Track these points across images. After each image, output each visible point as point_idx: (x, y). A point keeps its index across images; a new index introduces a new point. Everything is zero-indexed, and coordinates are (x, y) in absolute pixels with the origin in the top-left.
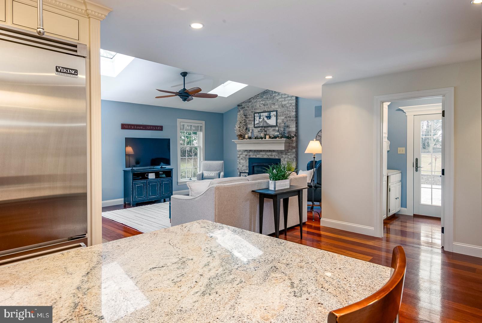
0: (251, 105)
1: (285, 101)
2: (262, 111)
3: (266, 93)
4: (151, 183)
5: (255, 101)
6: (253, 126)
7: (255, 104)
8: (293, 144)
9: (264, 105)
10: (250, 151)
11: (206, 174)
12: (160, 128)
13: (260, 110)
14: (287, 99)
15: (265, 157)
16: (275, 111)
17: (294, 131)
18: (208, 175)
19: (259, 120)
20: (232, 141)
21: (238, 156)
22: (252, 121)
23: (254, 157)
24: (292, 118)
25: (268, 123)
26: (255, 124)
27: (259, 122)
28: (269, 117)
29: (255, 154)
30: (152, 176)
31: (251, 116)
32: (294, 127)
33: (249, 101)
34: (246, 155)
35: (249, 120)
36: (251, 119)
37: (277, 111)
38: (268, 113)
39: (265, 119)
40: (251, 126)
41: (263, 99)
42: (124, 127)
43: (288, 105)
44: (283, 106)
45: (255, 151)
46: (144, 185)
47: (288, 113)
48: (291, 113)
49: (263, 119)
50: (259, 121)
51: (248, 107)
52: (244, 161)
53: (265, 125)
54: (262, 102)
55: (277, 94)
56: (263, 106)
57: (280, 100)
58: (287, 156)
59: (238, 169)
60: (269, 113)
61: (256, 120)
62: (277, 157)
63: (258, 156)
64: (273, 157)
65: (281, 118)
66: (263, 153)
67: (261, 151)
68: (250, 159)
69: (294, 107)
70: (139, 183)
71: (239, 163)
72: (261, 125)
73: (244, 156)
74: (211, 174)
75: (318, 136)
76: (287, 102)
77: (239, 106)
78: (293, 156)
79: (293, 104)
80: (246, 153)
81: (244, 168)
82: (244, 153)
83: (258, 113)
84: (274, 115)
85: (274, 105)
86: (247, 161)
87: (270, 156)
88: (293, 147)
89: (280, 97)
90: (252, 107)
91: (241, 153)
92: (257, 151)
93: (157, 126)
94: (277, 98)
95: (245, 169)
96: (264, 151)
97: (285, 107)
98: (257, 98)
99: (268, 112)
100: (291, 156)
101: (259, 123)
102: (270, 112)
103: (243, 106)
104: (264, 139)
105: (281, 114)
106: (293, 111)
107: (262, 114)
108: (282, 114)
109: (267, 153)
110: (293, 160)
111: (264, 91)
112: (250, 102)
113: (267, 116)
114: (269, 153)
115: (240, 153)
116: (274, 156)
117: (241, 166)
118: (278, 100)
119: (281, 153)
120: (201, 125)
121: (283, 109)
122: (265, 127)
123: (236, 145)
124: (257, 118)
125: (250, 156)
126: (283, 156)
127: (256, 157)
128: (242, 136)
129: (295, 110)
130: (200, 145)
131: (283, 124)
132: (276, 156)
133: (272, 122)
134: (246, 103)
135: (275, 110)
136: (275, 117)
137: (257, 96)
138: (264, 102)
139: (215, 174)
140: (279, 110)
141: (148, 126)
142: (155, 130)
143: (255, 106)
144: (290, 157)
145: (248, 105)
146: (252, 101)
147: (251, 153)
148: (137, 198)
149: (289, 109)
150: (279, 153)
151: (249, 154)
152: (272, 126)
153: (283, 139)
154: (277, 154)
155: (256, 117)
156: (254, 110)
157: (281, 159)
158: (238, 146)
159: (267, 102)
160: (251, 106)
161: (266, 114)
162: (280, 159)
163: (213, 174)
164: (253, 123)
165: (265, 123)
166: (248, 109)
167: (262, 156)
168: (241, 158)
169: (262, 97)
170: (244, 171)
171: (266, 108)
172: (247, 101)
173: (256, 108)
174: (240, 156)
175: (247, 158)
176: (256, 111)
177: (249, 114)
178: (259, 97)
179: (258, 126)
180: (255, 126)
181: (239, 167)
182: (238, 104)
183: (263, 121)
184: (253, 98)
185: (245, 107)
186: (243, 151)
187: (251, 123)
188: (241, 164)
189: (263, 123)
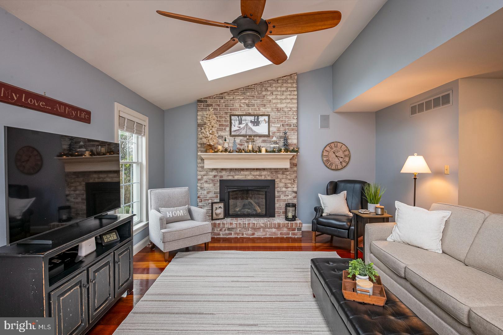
0: (224, 102)
1: (281, 103)
2: (245, 113)
3: (251, 88)
5: (232, 97)
6: (228, 133)
7: (232, 102)
8: (294, 160)
9: (248, 105)
10: (223, 169)
11: (168, 213)
12: (86, 116)
13: (240, 111)
14: (284, 101)
15: (250, 178)
16: (266, 115)
17: (295, 144)
18: (173, 214)
19: (239, 126)
21: (199, 177)
22: (227, 126)
23: (230, 178)
24: (292, 127)
25: (254, 131)
26: (232, 131)
27: (238, 128)
28: (256, 123)
29: (232, 173)
31: (224, 119)
32: (295, 139)
33: (221, 96)
34: (215, 176)
36: (224, 123)
37: (269, 116)
38: (254, 117)
39: (250, 125)
41: (245, 97)
43: (286, 109)
44: (278, 110)
45: (231, 170)
47: (287, 120)
48: (290, 120)
49: (247, 125)
50: (240, 127)
51: (219, 105)
52: (211, 185)
53: (249, 133)
54: (243, 101)
55: (269, 93)
56: (247, 107)
57: (274, 101)
58: (285, 175)
60: (256, 117)
61: (233, 126)
62: (269, 178)
63: (236, 177)
64: (263, 178)
65: (276, 125)
66: (247, 173)
67: (243, 170)
68: (222, 182)
69: (295, 113)
70: (69, 285)
71: (201, 188)
72: (243, 132)
73: (211, 177)
75: (324, 151)
76: (285, 105)
77: (200, 101)
78: (293, 176)
79: (294, 109)
80: (214, 173)
81: (211, 195)
82: (210, 173)
83: (238, 115)
84: (265, 120)
85: (264, 107)
86: (216, 185)
87: (257, 177)
88: (293, 164)
89: (274, 97)
90: (225, 106)
91: (205, 173)
92: (236, 169)
93: (81, 111)
94: (270, 98)
95: (213, 197)
96: (247, 169)
97: (281, 111)
99: (254, 115)
100: (290, 176)
101: (238, 130)
102: (258, 116)
103: (208, 103)
104: (257, 153)
105: (276, 120)
106: (293, 118)
107: (244, 118)
108: (277, 120)
109: (252, 173)
110: (294, 181)
112: (222, 98)
113: (253, 120)
114: (258, 173)
115: (203, 173)
116: (265, 176)
117: (205, 192)
118: (270, 100)
119: (276, 172)
121: (279, 113)
122: (250, 136)
123: (203, 160)
124: (235, 123)
125: (221, 177)
126: (279, 176)
127: (234, 178)
128: (211, 148)
129: (296, 117)
130: (140, 161)
131: (278, 134)
132: (268, 176)
133: (262, 129)
134: (214, 98)
135: (266, 113)
136: (267, 124)
137: (234, 91)
138: (247, 101)
139: (184, 212)
140: (272, 114)
142: (76, 118)
143: (232, 105)
144: (289, 177)
145: (218, 102)
146: (227, 97)
147: (224, 173)
149: (287, 115)
150: (273, 173)
151: (220, 174)
152: (260, 136)
154: (269, 173)
155: (233, 122)
156: (229, 111)
157: (276, 180)
158: (206, 162)
159: (253, 101)
160: (224, 104)
161: (252, 118)
162: (275, 180)
163: (182, 212)
164: (228, 129)
165: (249, 130)
166: (218, 108)
167: (243, 176)
168: (205, 180)
169: (244, 93)
170: (212, 200)
171: (250, 109)
172: (217, 97)
173: (233, 108)
174: (202, 178)
175: (216, 181)
176: (233, 112)
177: (220, 116)
178: (238, 93)
179: (237, 134)
180: (233, 134)
181: (202, 194)
182: (199, 98)
183: (246, 128)
184: (228, 93)
185: (214, 104)
186: (208, 170)
187: (224, 129)
188: (204, 189)
189: (246, 130)
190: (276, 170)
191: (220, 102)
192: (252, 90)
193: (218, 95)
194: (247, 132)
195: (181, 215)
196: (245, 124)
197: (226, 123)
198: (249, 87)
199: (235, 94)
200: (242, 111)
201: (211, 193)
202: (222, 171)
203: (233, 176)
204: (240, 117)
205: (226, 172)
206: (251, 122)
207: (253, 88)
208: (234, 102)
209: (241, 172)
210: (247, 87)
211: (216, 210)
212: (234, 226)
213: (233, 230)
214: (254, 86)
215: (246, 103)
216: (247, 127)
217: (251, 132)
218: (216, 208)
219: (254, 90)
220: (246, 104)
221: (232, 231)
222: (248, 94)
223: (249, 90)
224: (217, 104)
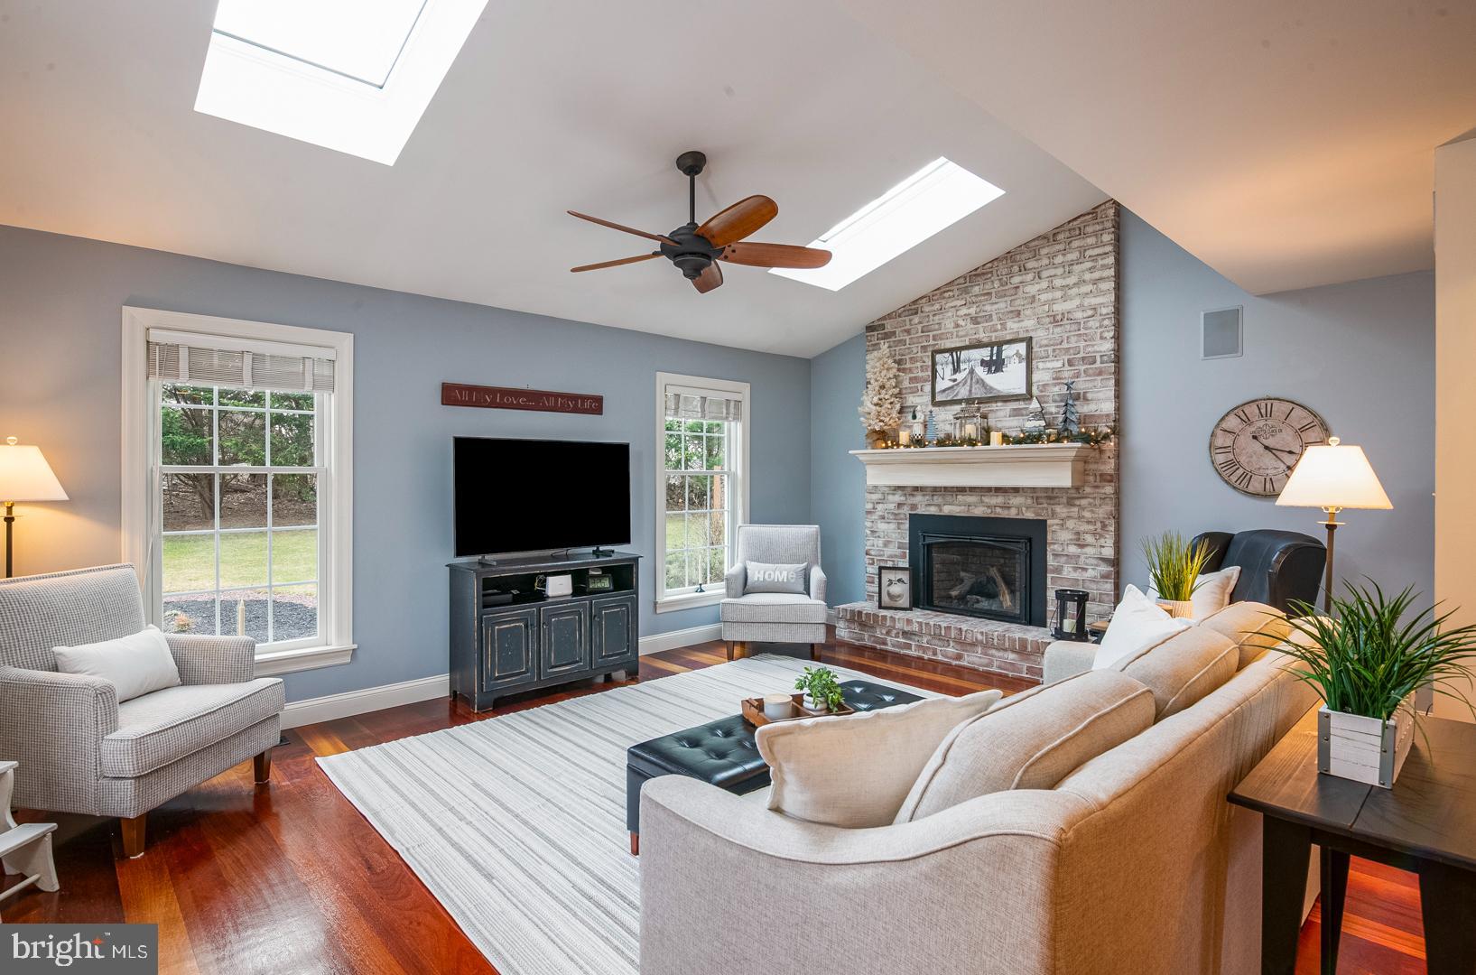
0: (920, 323)
1: (1065, 298)
2: (967, 343)
3: (983, 274)
4: (555, 616)
5: (937, 306)
6: (929, 398)
7: (937, 317)
8: (1104, 463)
9: (975, 320)
10: (916, 489)
11: (756, 573)
12: (592, 405)
13: (955, 339)
14: (1075, 291)
15: (979, 511)
16: (1021, 340)
17: (1108, 415)
18: (766, 577)
19: (954, 377)
20: (850, 452)
21: (869, 506)
22: (926, 381)
23: (933, 510)
24: (1098, 364)
25: (991, 388)
26: (937, 390)
27: (951, 384)
28: (995, 365)
29: (938, 500)
30: (559, 586)
31: (919, 364)
32: (1107, 400)
33: (913, 308)
34: (900, 505)
35: (911, 379)
36: (920, 374)
37: (1029, 341)
38: (989, 348)
39: (981, 372)
40: (920, 401)
41: (969, 299)
42: (453, 395)
43: (1079, 315)
44: (1056, 320)
45: (935, 490)
46: (526, 626)
47: (1082, 344)
48: (1093, 346)
49: (972, 372)
50: (955, 380)
51: (908, 331)
52: (893, 526)
53: (978, 392)
54: (964, 311)
55: (1030, 277)
56: (972, 326)
57: (1044, 297)
58: (1076, 509)
59: (867, 554)
60: (995, 348)
61: (939, 379)
62: (1030, 515)
63: (948, 510)
64: (1012, 514)
65: (1049, 365)
66: (972, 499)
67: (961, 490)
68: (915, 519)
69: (1106, 322)
70: (508, 616)
71: (873, 532)
72: (963, 393)
73: (892, 506)
74: (777, 573)
75: (1219, 432)
76: (1077, 302)
77: (870, 328)
78: (1101, 511)
79: (1104, 311)
80: (898, 498)
81: (892, 550)
82: (890, 497)
83: (951, 351)
84: (1017, 354)
85: (1016, 319)
86: (902, 526)
87: (998, 510)
88: (1101, 475)
89: (1044, 284)
90: (922, 332)
91: (880, 496)
92: (946, 489)
93: (584, 398)
94: (1032, 289)
95: (896, 556)
96: (973, 490)
97: (1065, 321)
98: (946, 295)
99: (990, 345)
100: (1093, 512)
101: (952, 387)
102: (1000, 344)
103: (886, 331)
104: (980, 446)
105: (1050, 349)
106: (1102, 338)
107: (964, 355)
108: (1054, 350)
109: (986, 499)
110: (1104, 526)
111: (976, 270)
112: (916, 313)
113: (989, 358)
114: (999, 500)
115: (875, 497)
116: (1018, 508)
117: (880, 542)
118: (1034, 297)
119: (1050, 498)
120: (738, 397)
121: (1058, 330)
122: (981, 401)
123: (860, 466)
124: (945, 371)
125: (914, 507)
126: (1058, 509)
127: (941, 510)
128: (884, 437)
129: (1112, 334)
130: (733, 469)
131: (1057, 389)
132: (1027, 508)
133: (1011, 379)
134: (900, 316)
135: (1022, 335)
136: (1024, 364)
137: (942, 290)
138: (972, 311)
139: (790, 576)
140: (1040, 336)
141: (548, 395)
142: (575, 410)
143: (937, 327)
144: (1087, 514)
145: (908, 323)
146: (927, 309)
147: (919, 499)
148: (498, 678)
149: (1082, 331)
150: (1040, 501)
151: (912, 500)
152: (1006, 399)
153: (1066, 444)
154: (1029, 501)
155: (939, 368)
156: (932, 342)
157: (1049, 522)
158: (870, 471)
159: (988, 308)
160: (920, 327)
161: (984, 353)
162: (1046, 521)
163: (785, 573)
164: (928, 388)
165: (978, 386)
166: (907, 338)
167: (963, 507)
168: (881, 514)
169: (966, 291)
170: (893, 561)
171: (981, 330)
172: (904, 311)
173: (940, 332)
174: (874, 508)
175: (902, 516)
176: (939, 342)
177: (911, 358)
178: (951, 294)
179: (949, 399)
180: (938, 398)
181: (873, 546)
182: (867, 322)
183: (969, 381)
184: (928, 298)
185: (898, 331)
186: (886, 489)
187: (919, 388)
188: (877, 535)
189: (971, 387)
190: (1051, 494)
191: (911, 325)
192: (986, 277)
193: (908, 307)
194: (973, 391)
195: (780, 580)
196: (968, 370)
197: (924, 374)
198: (978, 272)
199: (944, 298)
200: (961, 337)
201: (891, 546)
202: (916, 493)
203: (939, 506)
204: (954, 354)
205: (924, 495)
206: (983, 363)
207: (987, 273)
208: (941, 316)
209: (958, 497)
210: (974, 273)
211: (889, 585)
212: (915, 628)
213: (913, 637)
214: (990, 265)
215: (969, 314)
216: (972, 379)
217: (983, 390)
218: (890, 580)
219: (990, 275)
220: (971, 318)
221: (910, 639)
222: (976, 290)
223: (979, 279)
224: (905, 328)
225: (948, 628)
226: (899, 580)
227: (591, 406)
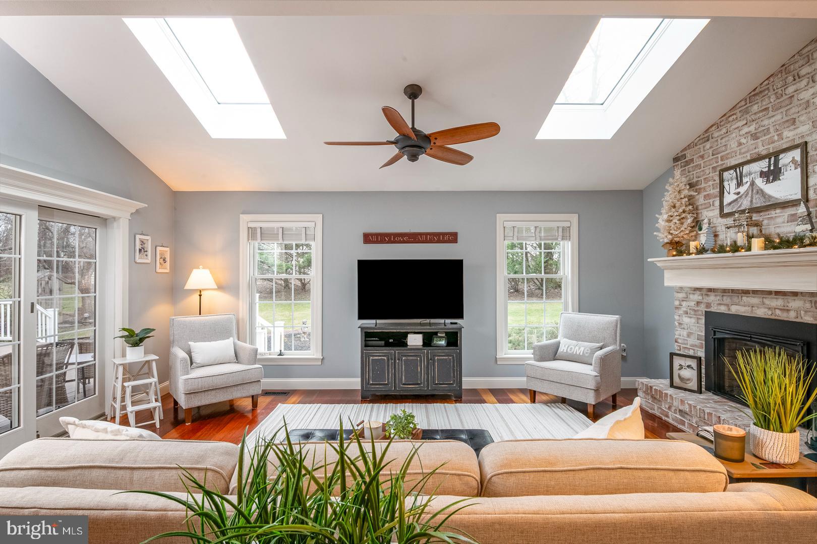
0: (711, 147)
2: (749, 158)
3: (761, 92)
4: (405, 356)
5: (724, 130)
6: (717, 212)
7: (724, 140)
9: (755, 137)
10: (710, 290)
12: (452, 238)
13: (739, 157)
15: (761, 313)
16: (797, 147)
18: (569, 350)
19: (738, 190)
21: (677, 303)
22: (715, 197)
23: (723, 309)
25: (770, 197)
26: (725, 203)
27: (736, 197)
28: (773, 174)
29: (727, 300)
30: (414, 340)
31: (711, 183)
33: (706, 136)
34: (698, 303)
35: (705, 196)
36: (712, 192)
37: (804, 146)
38: (767, 160)
39: (760, 182)
40: (709, 214)
41: (749, 118)
42: (368, 238)
46: (388, 360)
49: (753, 184)
50: (738, 193)
51: (702, 157)
52: (693, 320)
53: (758, 202)
54: (745, 130)
55: (804, 83)
56: (753, 142)
59: (676, 342)
60: (773, 159)
61: (726, 194)
63: (735, 310)
64: (792, 317)
66: (755, 300)
67: (746, 292)
68: (709, 315)
70: (376, 353)
71: (680, 324)
72: (745, 204)
73: (692, 304)
74: (577, 348)
77: (676, 159)
80: (697, 297)
81: (693, 341)
82: (691, 296)
83: (735, 167)
84: (793, 160)
85: (792, 127)
86: (700, 322)
87: (779, 312)
90: (713, 155)
91: (685, 295)
92: (733, 291)
93: (444, 234)
94: (807, 95)
95: (696, 346)
96: (755, 292)
98: (731, 119)
99: (768, 156)
101: (736, 200)
102: (777, 154)
103: (687, 159)
104: (743, 253)
107: (746, 169)
109: (767, 301)
111: (755, 90)
112: (708, 140)
113: (767, 169)
114: (778, 302)
115: (681, 295)
116: (797, 312)
117: (685, 333)
118: (808, 102)
120: (567, 224)
122: (758, 210)
124: (730, 186)
125: (708, 305)
127: (729, 310)
128: (678, 247)
130: (566, 274)
132: (806, 312)
133: (787, 187)
134: (696, 146)
135: (799, 141)
136: (800, 169)
137: (727, 116)
138: (752, 128)
139: (586, 351)
140: (813, 139)
141: (421, 234)
142: (439, 241)
143: (724, 148)
145: (702, 150)
146: (716, 135)
147: (712, 298)
151: (707, 299)
152: (784, 205)
155: (726, 184)
156: (720, 163)
158: (667, 275)
159: (766, 122)
160: (710, 151)
161: (763, 165)
163: (582, 349)
164: (717, 203)
165: (757, 196)
166: (702, 162)
167: (747, 308)
168: (685, 309)
169: (746, 112)
170: (694, 350)
171: (760, 144)
172: (700, 140)
173: (726, 152)
174: (680, 305)
175: (700, 313)
176: (725, 162)
177: (705, 179)
178: (734, 117)
179: (734, 210)
180: (726, 211)
181: (680, 336)
182: (673, 156)
183: (750, 193)
184: (717, 125)
185: (695, 157)
186: (688, 289)
187: (711, 204)
188: (683, 327)
189: (752, 198)
191: (704, 151)
192: (763, 94)
193: (702, 137)
194: (754, 201)
195: (578, 353)
196: (749, 183)
197: (714, 191)
198: (757, 91)
199: (729, 122)
200: (744, 153)
201: (692, 337)
202: (709, 293)
203: (727, 305)
204: (738, 170)
205: (716, 296)
206: (762, 174)
207: (764, 90)
208: (727, 139)
209: (743, 298)
210: (753, 93)
211: (680, 369)
212: (686, 408)
214: (766, 82)
215: (749, 132)
216: (752, 190)
217: (762, 199)
218: (680, 365)
219: (766, 92)
220: (751, 135)
221: (684, 417)
222: (755, 108)
223: (758, 97)
224: (701, 154)
225: (710, 414)
226: (689, 366)
227: (449, 239)
